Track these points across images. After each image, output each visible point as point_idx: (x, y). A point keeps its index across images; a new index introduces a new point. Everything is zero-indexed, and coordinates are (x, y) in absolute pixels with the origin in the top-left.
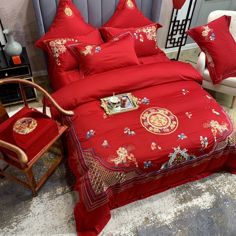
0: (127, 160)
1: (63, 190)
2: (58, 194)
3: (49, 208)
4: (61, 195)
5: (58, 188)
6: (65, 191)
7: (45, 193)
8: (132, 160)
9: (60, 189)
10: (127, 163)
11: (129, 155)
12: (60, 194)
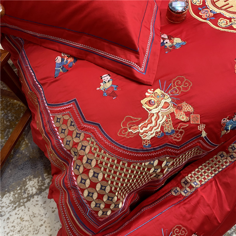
0: (176, 122)
1: (40, 184)
2: (31, 192)
3: (16, 225)
4: (36, 194)
5: (30, 180)
6: (43, 185)
7: (4, 195)
8: (189, 121)
9: (33, 183)
10: (177, 132)
11: (180, 108)
12: (34, 193)
